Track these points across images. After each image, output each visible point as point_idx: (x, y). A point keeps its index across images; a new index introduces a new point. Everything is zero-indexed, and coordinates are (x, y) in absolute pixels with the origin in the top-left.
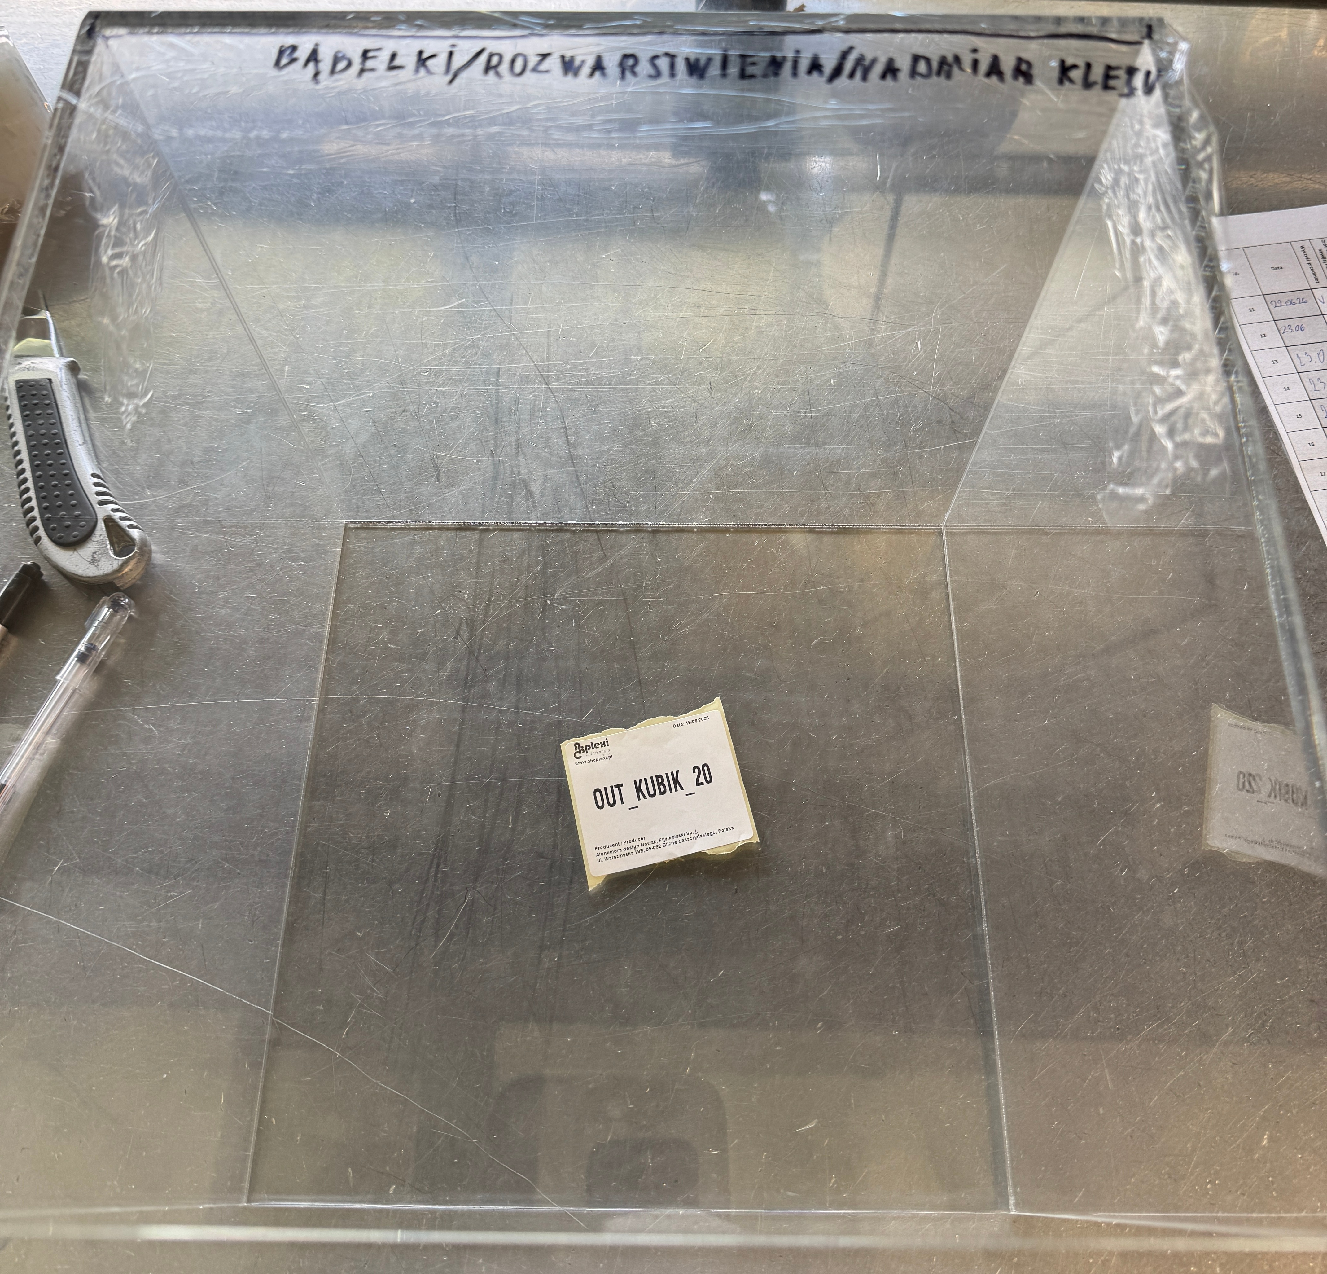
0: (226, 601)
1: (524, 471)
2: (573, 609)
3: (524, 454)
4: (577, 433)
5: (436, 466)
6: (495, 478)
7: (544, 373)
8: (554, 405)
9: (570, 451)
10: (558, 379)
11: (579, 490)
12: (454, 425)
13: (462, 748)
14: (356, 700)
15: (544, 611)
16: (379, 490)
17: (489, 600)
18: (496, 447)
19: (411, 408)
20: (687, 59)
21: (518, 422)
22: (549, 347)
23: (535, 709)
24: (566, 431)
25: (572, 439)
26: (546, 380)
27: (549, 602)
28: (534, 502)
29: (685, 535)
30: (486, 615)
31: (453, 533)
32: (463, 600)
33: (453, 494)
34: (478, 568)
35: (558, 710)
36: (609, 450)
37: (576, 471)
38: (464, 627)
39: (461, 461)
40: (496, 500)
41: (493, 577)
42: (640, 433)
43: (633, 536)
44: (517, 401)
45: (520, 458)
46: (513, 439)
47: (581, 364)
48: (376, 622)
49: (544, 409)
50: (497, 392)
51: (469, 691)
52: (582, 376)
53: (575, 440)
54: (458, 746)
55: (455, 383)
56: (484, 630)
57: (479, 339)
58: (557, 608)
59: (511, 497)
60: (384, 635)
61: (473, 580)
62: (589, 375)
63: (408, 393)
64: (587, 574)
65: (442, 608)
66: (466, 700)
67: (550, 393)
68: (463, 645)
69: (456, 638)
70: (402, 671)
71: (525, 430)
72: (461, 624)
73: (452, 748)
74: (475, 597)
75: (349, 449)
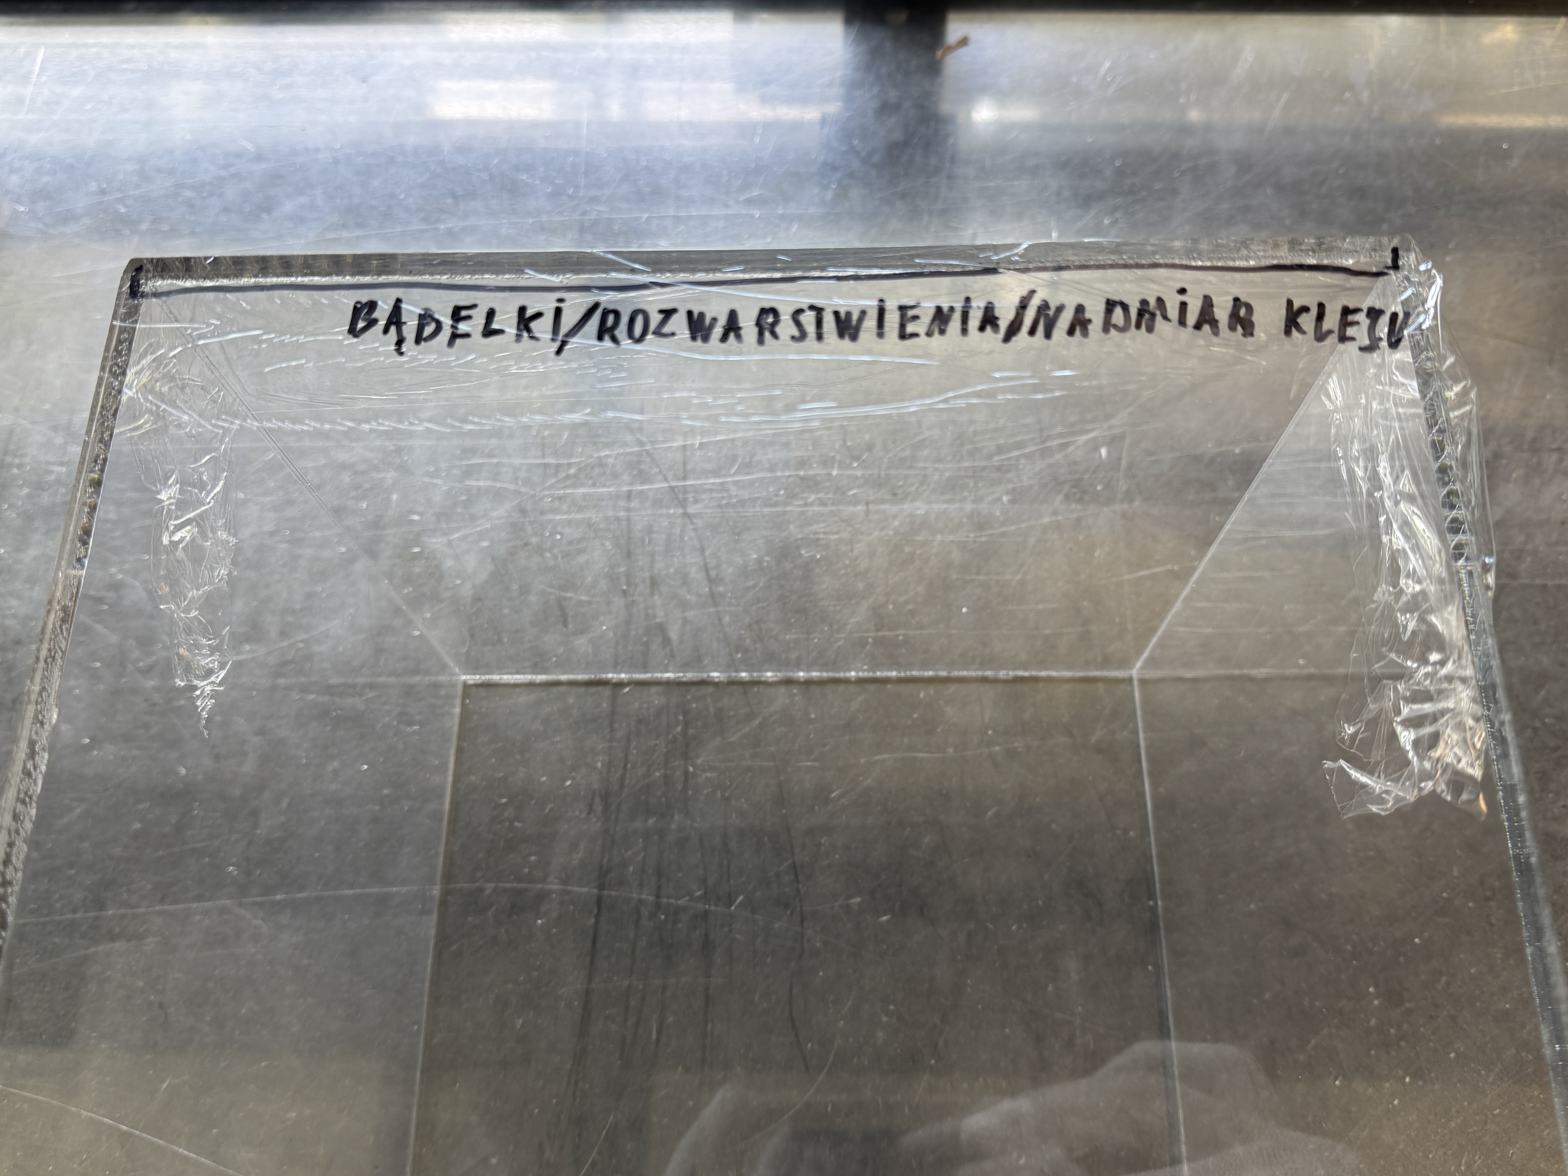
0: (336, 772)
1: (660, 613)
2: (718, 776)
3: (660, 594)
4: (718, 567)
5: (562, 609)
6: (628, 622)
7: (681, 496)
8: (692, 534)
9: (711, 589)
10: (696, 501)
11: (721, 635)
12: (582, 559)
13: (598, 945)
14: (481, 890)
15: (686, 780)
16: (500, 640)
17: (625, 768)
18: (629, 584)
19: (534, 540)
20: (836, 314)
21: (652, 555)
22: (685, 464)
23: (678, 898)
24: (706, 565)
25: (713, 573)
26: (683, 504)
27: (691, 769)
28: (671, 650)
29: (841, 688)
30: (622, 786)
31: (582, 690)
32: (595, 768)
33: (582, 643)
34: (612, 730)
35: (705, 898)
36: (754, 586)
37: (718, 612)
38: (597, 800)
39: (589, 603)
40: (630, 648)
41: (629, 740)
42: (788, 565)
43: (782, 690)
44: (650, 530)
45: (656, 598)
46: (647, 575)
47: (722, 484)
48: (501, 797)
49: (681, 537)
50: (628, 519)
51: (605, 876)
52: (723, 498)
53: (717, 575)
54: (594, 942)
55: (581, 509)
56: (619, 804)
57: (607, 456)
58: (701, 776)
59: (646, 644)
60: (509, 813)
61: (607, 744)
62: (730, 497)
63: (531, 523)
64: (733, 734)
65: (573, 779)
66: (601, 887)
67: (687, 520)
68: (596, 822)
69: (589, 813)
70: (530, 855)
71: (659, 565)
72: (594, 797)
73: (588, 944)
74: (609, 765)
75: (467, 591)
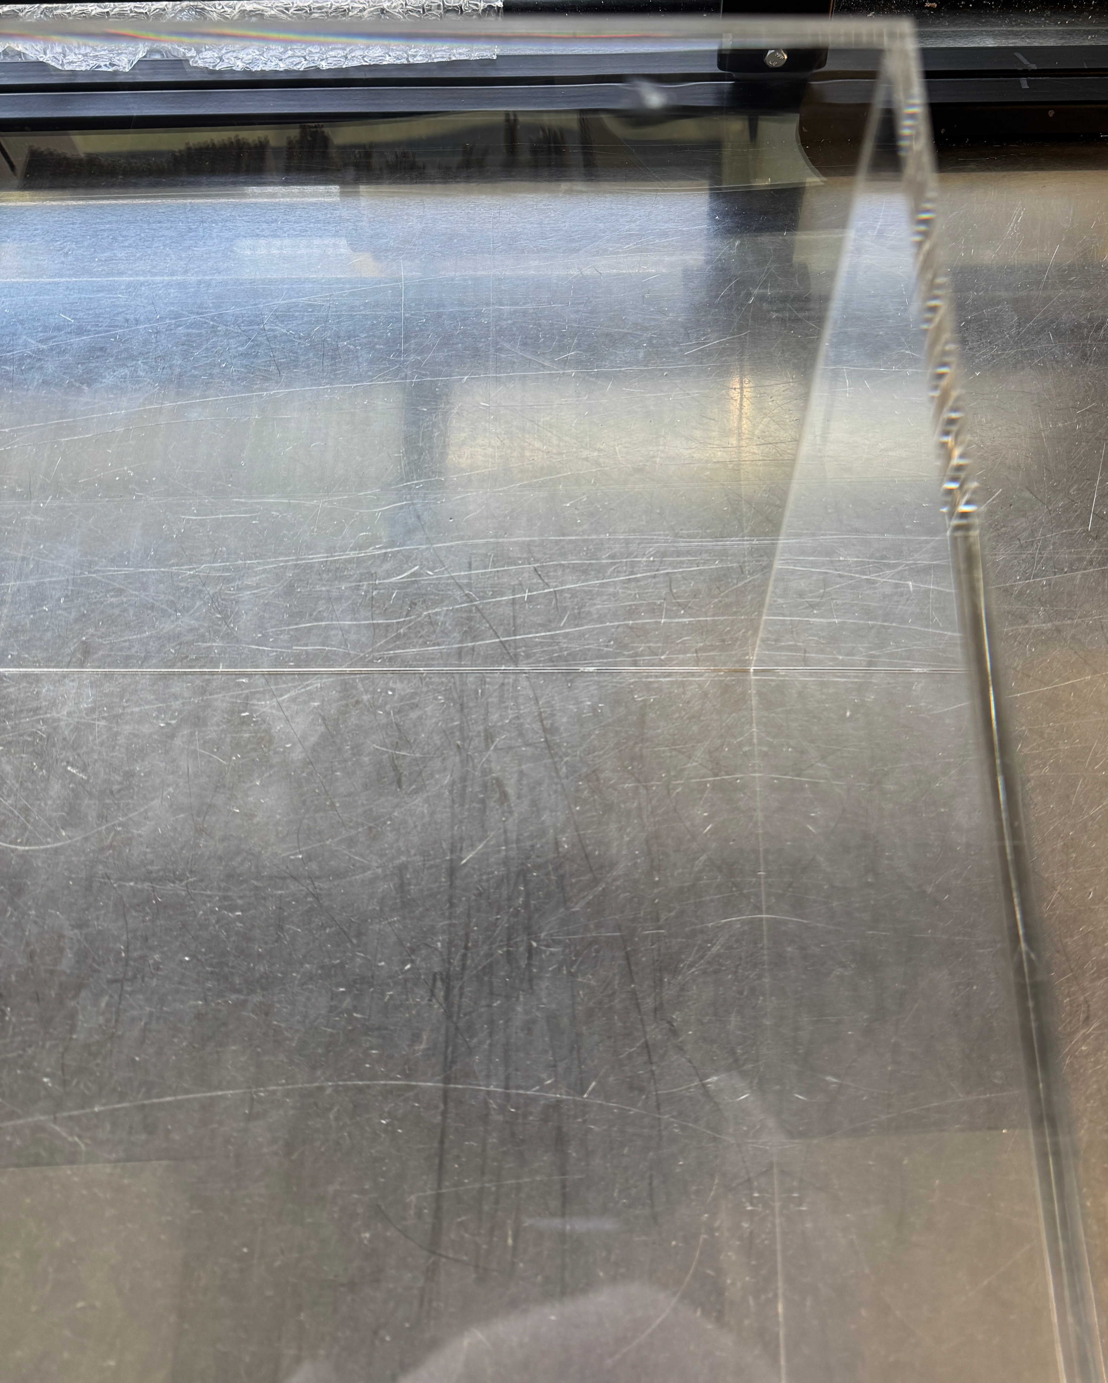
1: (496, 768)
2: (563, 951)
4: (552, 716)
5: (396, 768)
6: (464, 779)
7: (512, 652)
9: (546, 739)
10: (527, 656)
11: (559, 787)
12: (415, 715)
13: (447, 1145)
15: (530, 957)
16: (333, 805)
17: (466, 948)
18: (463, 739)
19: (366, 698)
21: (487, 707)
22: (514, 618)
23: (527, 1089)
24: (540, 714)
25: (548, 723)
26: (514, 659)
27: (535, 944)
30: (464, 967)
32: (436, 949)
33: (417, 804)
34: (452, 905)
37: (555, 763)
38: (439, 984)
39: (424, 761)
40: (467, 806)
41: (469, 916)
42: (622, 711)
46: (481, 728)
47: (553, 637)
48: (338, 986)
49: (514, 687)
51: (451, 1067)
53: (552, 724)
54: (442, 1142)
56: (461, 988)
57: (436, 614)
58: (545, 952)
59: (483, 801)
61: (446, 922)
62: (561, 650)
64: (576, 904)
65: (413, 962)
66: (447, 1080)
68: (439, 1008)
69: (430, 1000)
70: (371, 1048)
71: (494, 717)
72: (434, 980)
73: (436, 1145)
74: (450, 944)
75: (297, 755)
